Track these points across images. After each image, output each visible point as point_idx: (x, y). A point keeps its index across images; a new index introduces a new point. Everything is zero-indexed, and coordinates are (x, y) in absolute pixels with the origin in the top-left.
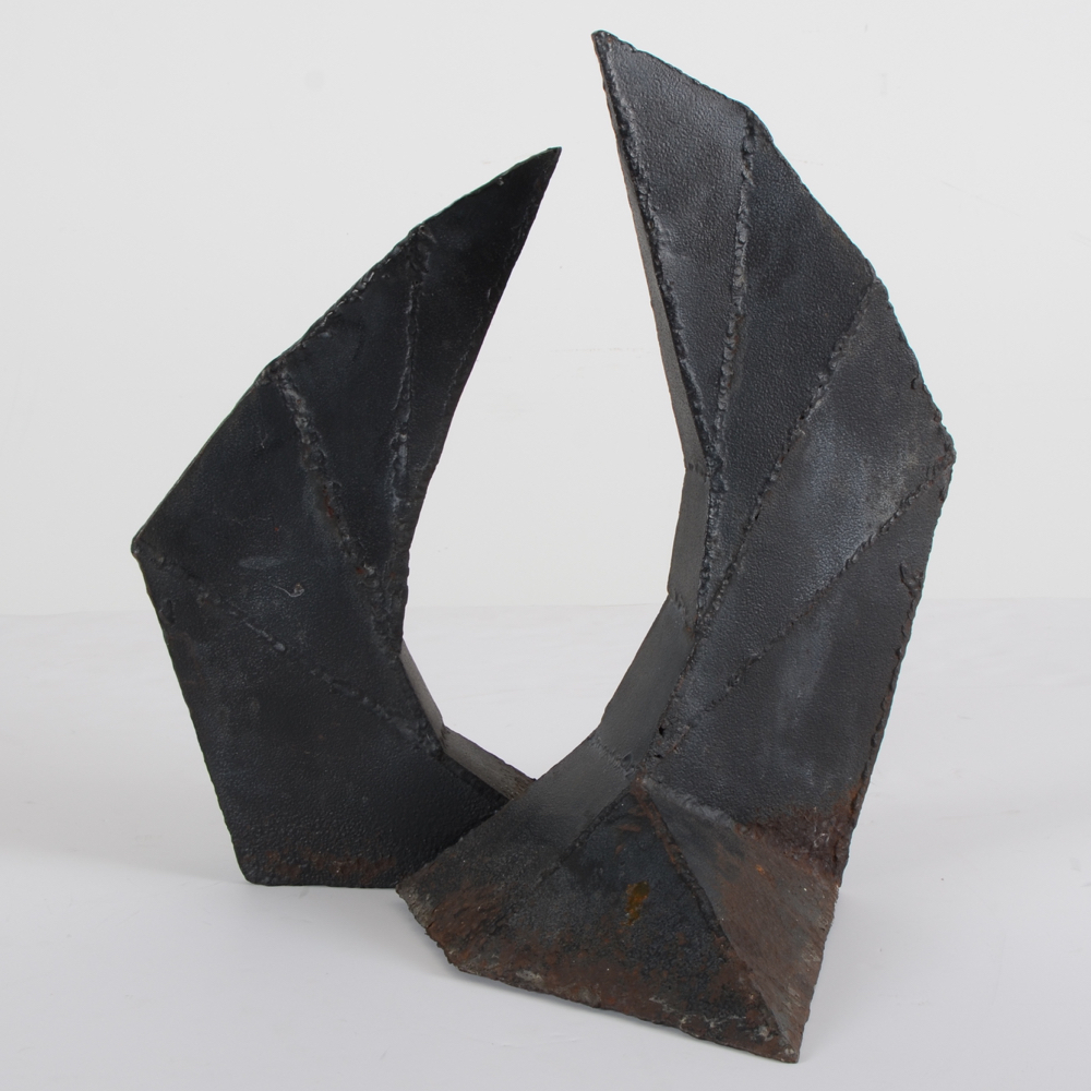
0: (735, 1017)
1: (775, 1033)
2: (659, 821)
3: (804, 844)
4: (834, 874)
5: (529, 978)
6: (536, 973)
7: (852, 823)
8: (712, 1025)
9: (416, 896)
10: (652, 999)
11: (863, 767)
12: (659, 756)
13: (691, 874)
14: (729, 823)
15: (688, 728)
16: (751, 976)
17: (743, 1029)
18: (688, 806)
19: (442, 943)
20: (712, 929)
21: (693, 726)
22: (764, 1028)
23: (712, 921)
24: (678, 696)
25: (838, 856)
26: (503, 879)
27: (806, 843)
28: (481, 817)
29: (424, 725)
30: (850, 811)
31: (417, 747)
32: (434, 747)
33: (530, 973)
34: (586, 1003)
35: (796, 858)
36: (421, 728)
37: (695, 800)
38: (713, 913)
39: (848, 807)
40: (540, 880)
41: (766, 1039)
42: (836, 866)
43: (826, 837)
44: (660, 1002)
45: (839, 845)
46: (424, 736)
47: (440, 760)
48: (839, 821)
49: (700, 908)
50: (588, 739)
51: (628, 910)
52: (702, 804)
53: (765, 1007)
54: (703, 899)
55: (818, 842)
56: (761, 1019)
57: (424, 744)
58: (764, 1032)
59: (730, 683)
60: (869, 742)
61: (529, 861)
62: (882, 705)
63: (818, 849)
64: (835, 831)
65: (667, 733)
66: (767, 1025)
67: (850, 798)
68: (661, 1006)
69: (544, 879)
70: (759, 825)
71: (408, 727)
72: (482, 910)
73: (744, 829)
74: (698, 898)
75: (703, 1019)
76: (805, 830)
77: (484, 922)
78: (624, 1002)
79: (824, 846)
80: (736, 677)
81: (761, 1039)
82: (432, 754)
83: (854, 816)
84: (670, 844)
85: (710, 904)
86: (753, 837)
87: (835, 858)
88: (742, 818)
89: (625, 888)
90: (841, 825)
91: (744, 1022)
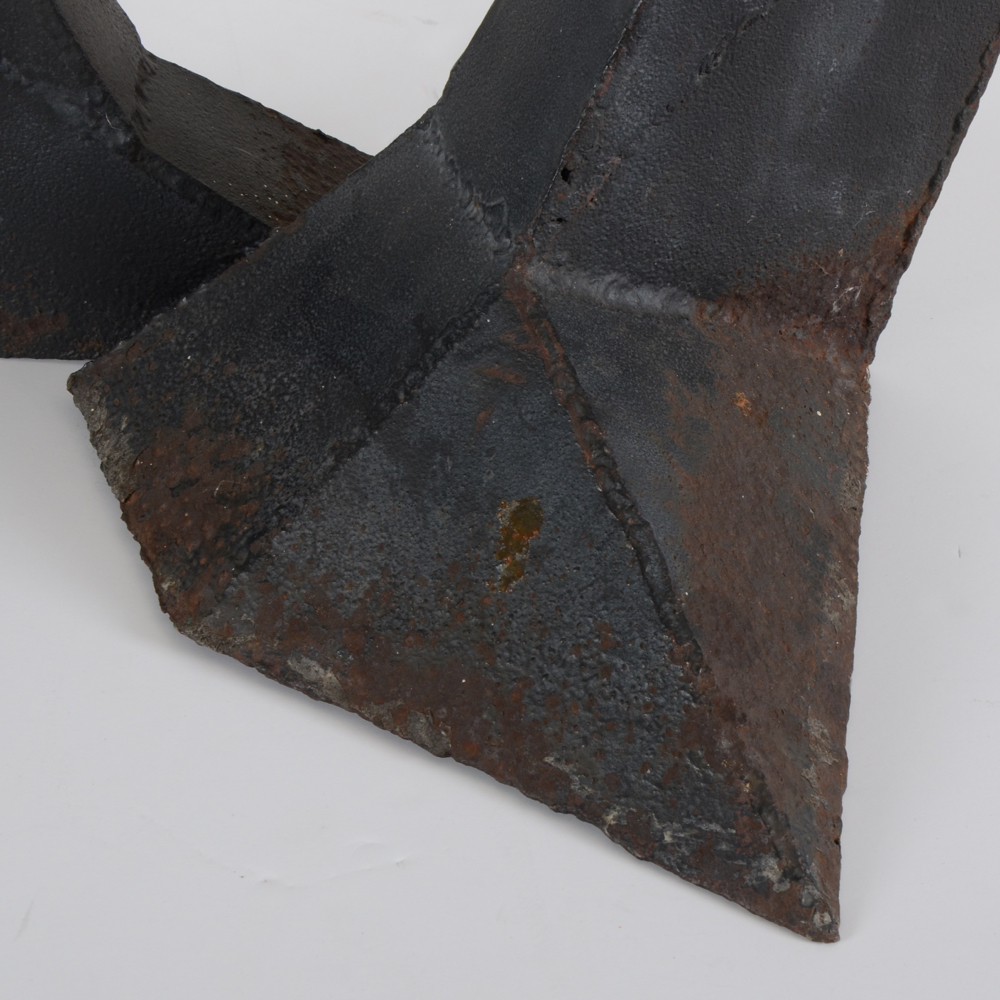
0: (715, 827)
1: (793, 874)
2: (560, 365)
3: (815, 310)
4: (862, 347)
5: (312, 676)
6: (325, 666)
7: (903, 261)
8: (668, 838)
9: (103, 414)
10: (549, 760)
11: (933, 170)
12: (560, 220)
13: (623, 492)
14: (686, 306)
15: (617, 160)
16: (742, 732)
17: (730, 856)
18: (612, 296)
19: (150, 553)
20: (667, 624)
21: (625, 155)
22: (772, 862)
23: (667, 606)
24: (599, 107)
25: (873, 319)
26: (259, 433)
27: (819, 307)
28: (218, 257)
29: (99, 98)
30: (901, 244)
31: (88, 137)
32: (122, 138)
33: (316, 666)
34: (423, 745)
35: (800, 336)
36: (93, 104)
37: (624, 280)
38: (668, 582)
39: (899, 238)
40: (330, 461)
41: (776, 887)
42: (867, 333)
43: (855, 292)
44: (566, 768)
45: (877, 301)
46: (100, 118)
47: (134, 160)
48: (879, 262)
49: (643, 569)
50: (418, 126)
51: (502, 555)
52: (638, 284)
53: (773, 811)
54: (648, 550)
55: (839, 303)
56: (766, 841)
57: (102, 130)
58: (771, 869)
59: (703, 68)
60: (951, 125)
61: (310, 406)
62: (982, 57)
63: (839, 314)
64: (871, 279)
65: (577, 177)
66: (777, 855)
67: (904, 224)
68: (566, 778)
69: (338, 460)
70: (738, 297)
71: (68, 101)
72: (222, 498)
73: (710, 308)
74: (638, 551)
75: (649, 821)
76: (820, 289)
77: (226, 529)
78: (495, 756)
79: (850, 307)
80: (716, 56)
81: (766, 885)
82: (119, 150)
83: (906, 252)
84: (582, 419)
85: (662, 561)
86: (728, 319)
87: (868, 322)
88: (711, 290)
89: (494, 508)
90: (883, 267)
91: (731, 840)
